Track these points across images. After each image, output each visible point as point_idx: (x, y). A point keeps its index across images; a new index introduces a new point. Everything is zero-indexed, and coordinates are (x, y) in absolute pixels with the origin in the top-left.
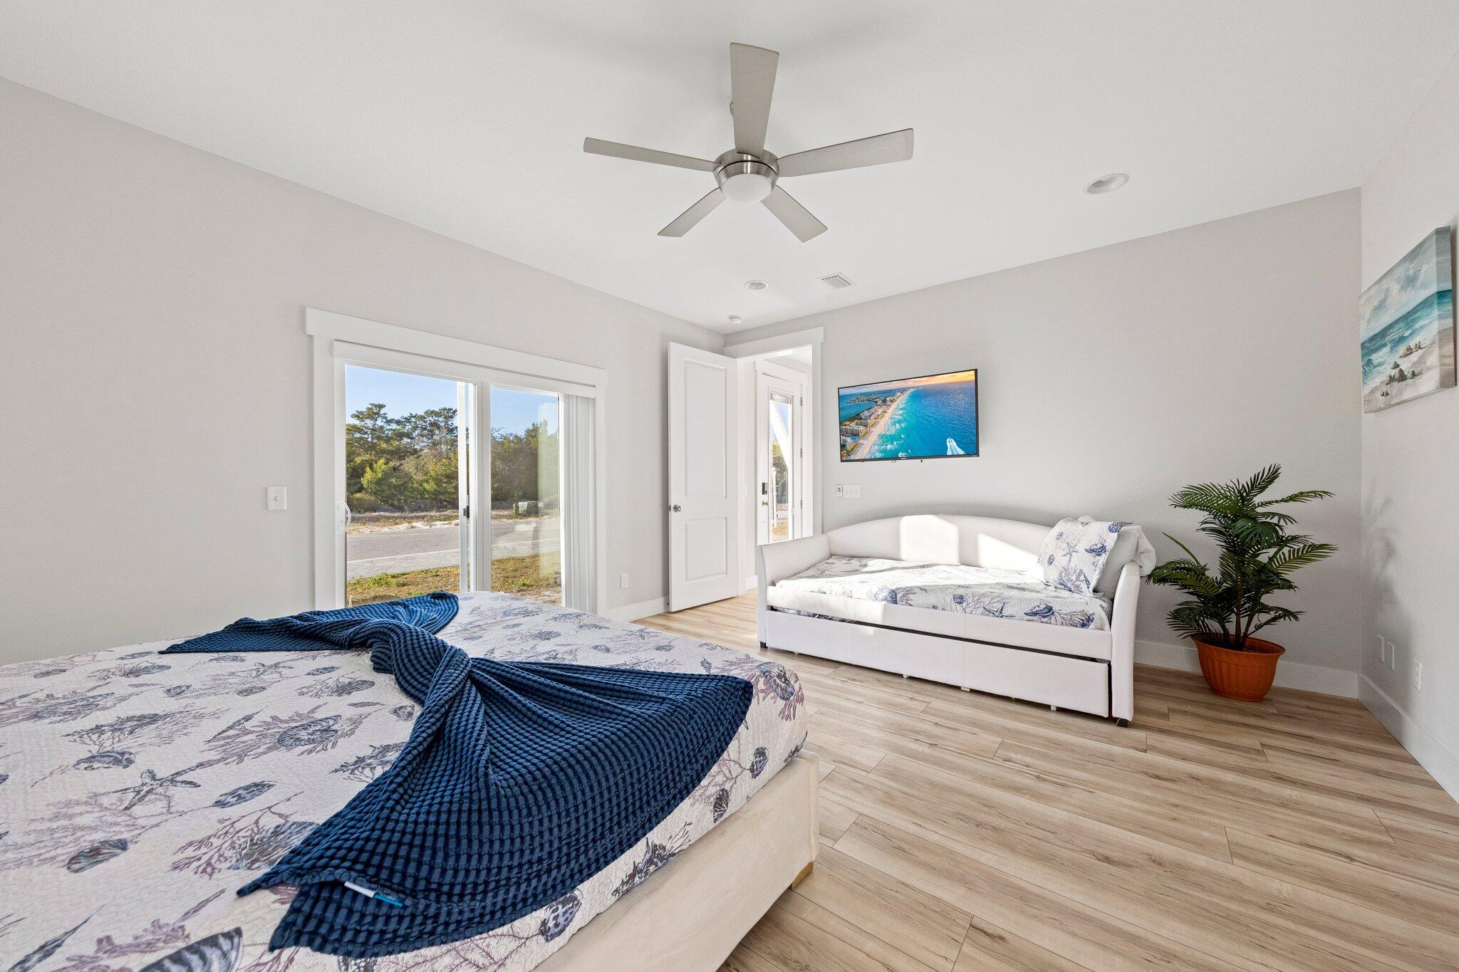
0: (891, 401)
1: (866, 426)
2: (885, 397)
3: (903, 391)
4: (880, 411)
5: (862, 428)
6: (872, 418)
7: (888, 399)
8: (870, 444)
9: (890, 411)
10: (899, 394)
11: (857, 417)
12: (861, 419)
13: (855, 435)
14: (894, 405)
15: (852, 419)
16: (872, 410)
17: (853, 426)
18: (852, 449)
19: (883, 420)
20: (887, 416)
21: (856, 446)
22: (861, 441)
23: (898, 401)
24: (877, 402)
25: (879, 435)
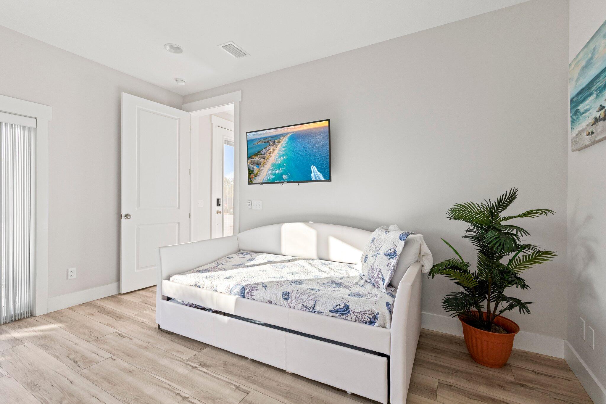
0: (278, 142)
1: (264, 158)
2: (273, 140)
3: (284, 135)
4: (272, 149)
5: (262, 160)
6: (267, 153)
7: (276, 141)
8: (267, 170)
9: (278, 148)
10: (282, 137)
11: (259, 153)
12: (261, 154)
13: (258, 164)
14: (280, 145)
15: (256, 155)
16: (267, 149)
17: (257, 159)
18: (257, 173)
19: (274, 154)
20: (276, 151)
21: (259, 171)
22: (262, 168)
23: (282, 142)
24: (270, 143)
25: (272, 164)
